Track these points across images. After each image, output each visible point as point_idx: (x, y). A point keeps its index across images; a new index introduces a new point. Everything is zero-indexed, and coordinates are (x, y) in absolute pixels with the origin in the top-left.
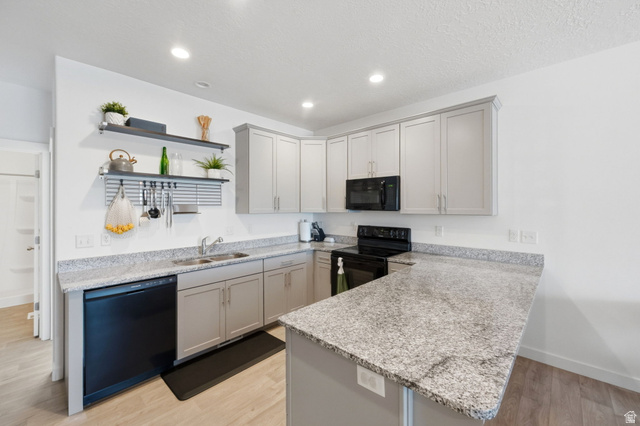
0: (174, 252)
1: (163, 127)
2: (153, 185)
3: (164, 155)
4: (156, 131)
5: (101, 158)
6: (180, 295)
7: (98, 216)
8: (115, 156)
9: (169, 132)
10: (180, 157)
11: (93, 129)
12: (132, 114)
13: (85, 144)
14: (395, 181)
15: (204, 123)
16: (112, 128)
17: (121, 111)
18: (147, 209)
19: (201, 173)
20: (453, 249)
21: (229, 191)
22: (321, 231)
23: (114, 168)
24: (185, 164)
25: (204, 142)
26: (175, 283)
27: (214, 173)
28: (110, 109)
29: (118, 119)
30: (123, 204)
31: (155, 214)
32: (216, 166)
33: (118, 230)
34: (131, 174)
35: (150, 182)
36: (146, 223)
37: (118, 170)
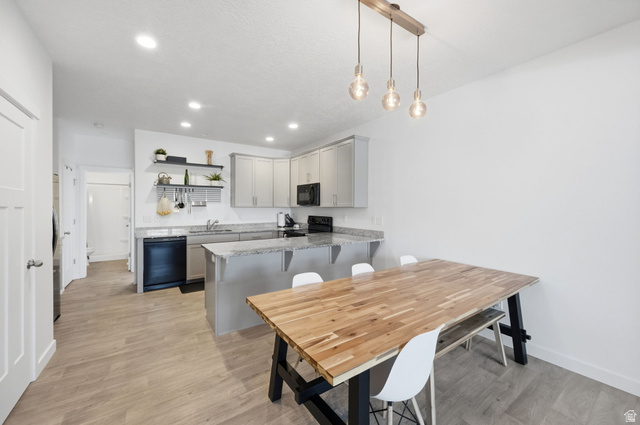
0: (192, 227)
1: (185, 159)
2: (181, 190)
3: (187, 175)
4: (182, 161)
5: (154, 178)
6: (188, 247)
7: (153, 207)
8: (161, 176)
9: (188, 161)
10: (195, 174)
11: (150, 163)
12: (169, 154)
13: (147, 170)
14: (317, 186)
15: (209, 154)
16: (159, 161)
17: (164, 153)
18: (177, 203)
19: (208, 183)
20: (349, 229)
21: (226, 193)
22: (291, 220)
23: (160, 182)
24: (198, 179)
25: (209, 166)
26: (185, 240)
27: (215, 183)
28: (158, 152)
29: (162, 157)
30: (165, 200)
31: (181, 206)
32: (217, 178)
33: (163, 214)
34: (168, 184)
35: (179, 188)
36: (177, 210)
37: (162, 183)
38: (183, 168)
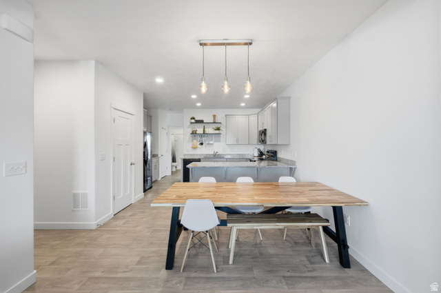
3: (204, 128)
4: (201, 122)
5: (190, 131)
7: (190, 145)
8: (193, 130)
9: (204, 122)
10: (208, 128)
11: (189, 124)
12: (196, 119)
13: (188, 128)
15: (214, 116)
16: (192, 123)
17: (194, 119)
18: (200, 143)
19: (214, 132)
21: (224, 137)
22: (261, 152)
23: (192, 133)
24: (210, 130)
25: (214, 123)
27: (217, 132)
28: (192, 119)
29: (193, 121)
30: (195, 141)
31: (202, 144)
32: (218, 129)
33: (194, 148)
34: (196, 134)
35: (201, 135)
36: (200, 146)
37: (194, 133)
38: (202, 125)
